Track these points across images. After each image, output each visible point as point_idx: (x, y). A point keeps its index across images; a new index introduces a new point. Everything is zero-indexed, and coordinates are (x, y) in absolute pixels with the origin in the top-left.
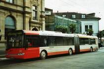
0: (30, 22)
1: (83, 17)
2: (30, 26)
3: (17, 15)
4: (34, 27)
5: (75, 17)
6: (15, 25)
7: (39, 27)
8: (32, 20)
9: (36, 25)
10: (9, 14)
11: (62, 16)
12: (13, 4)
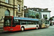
0: (17, 13)
1: (42, 10)
2: (17, 15)
3: (11, 10)
4: (18, 16)
5: (38, 11)
6: (9, 15)
7: (21, 15)
8: (18, 12)
9: (19, 14)
10: (7, 9)
11: (32, 10)
12: (9, 4)
